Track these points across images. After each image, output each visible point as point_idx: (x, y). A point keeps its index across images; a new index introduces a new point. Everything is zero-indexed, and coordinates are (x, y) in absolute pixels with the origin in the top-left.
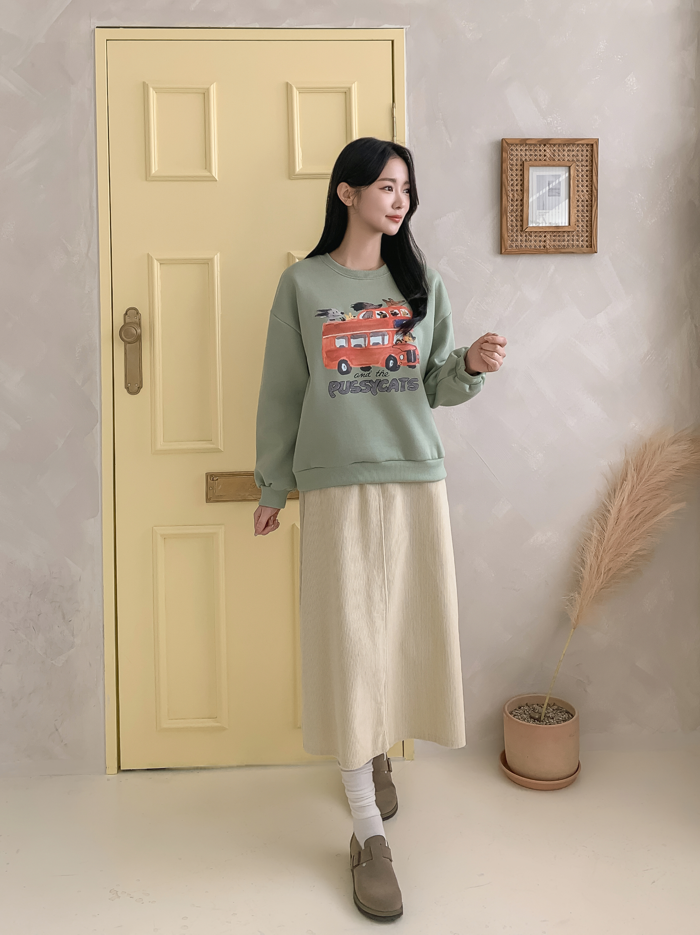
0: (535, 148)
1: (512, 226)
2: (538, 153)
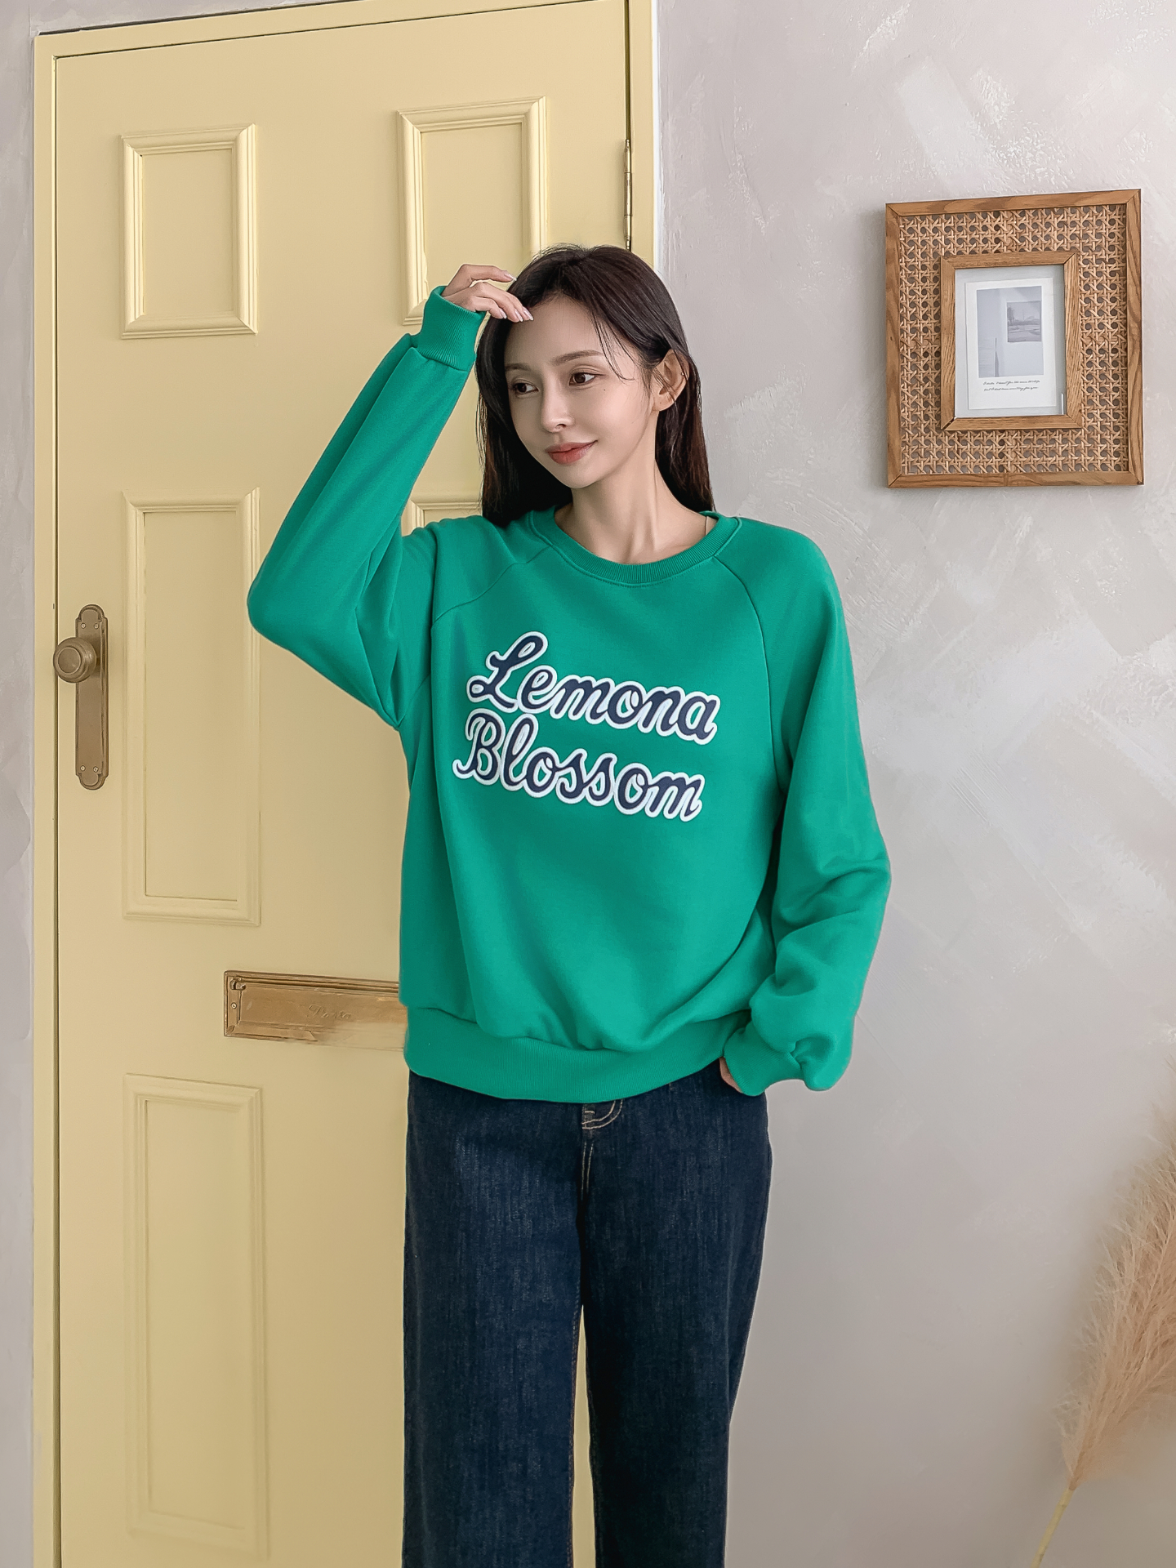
0: (972, 224)
1: (915, 417)
2: (979, 236)
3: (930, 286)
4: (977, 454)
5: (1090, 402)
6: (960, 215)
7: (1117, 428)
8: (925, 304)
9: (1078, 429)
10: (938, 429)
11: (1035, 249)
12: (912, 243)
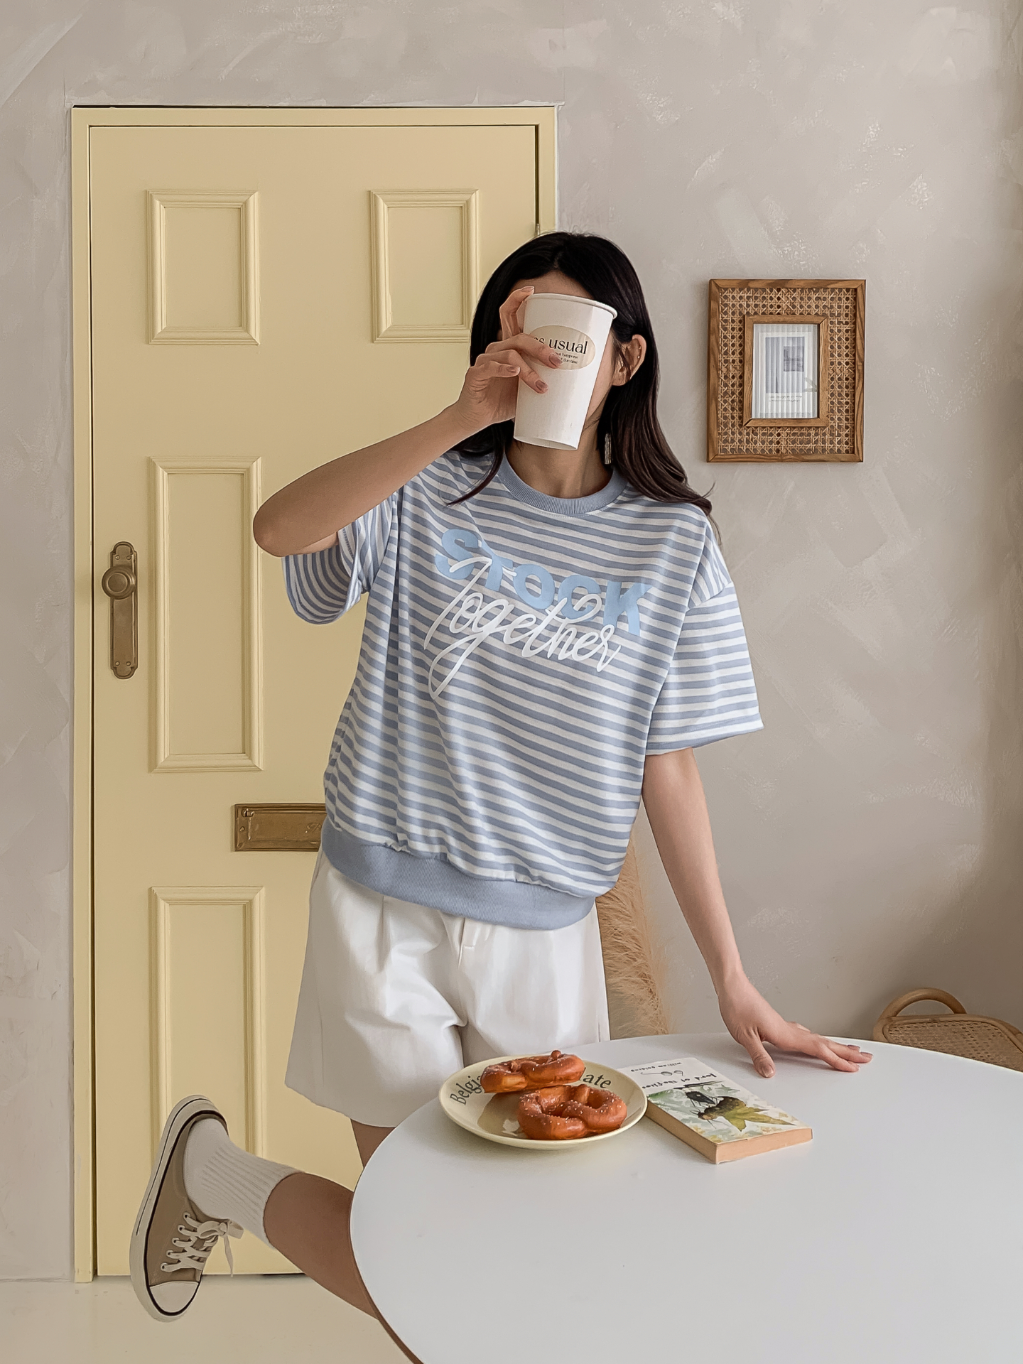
0: (764, 295)
1: (725, 418)
2: (768, 303)
3: (737, 333)
4: (763, 442)
5: (832, 411)
6: (756, 289)
7: (847, 427)
8: (733, 345)
9: (825, 427)
10: (741, 426)
11: (801, 314)
12: (726, 305)
